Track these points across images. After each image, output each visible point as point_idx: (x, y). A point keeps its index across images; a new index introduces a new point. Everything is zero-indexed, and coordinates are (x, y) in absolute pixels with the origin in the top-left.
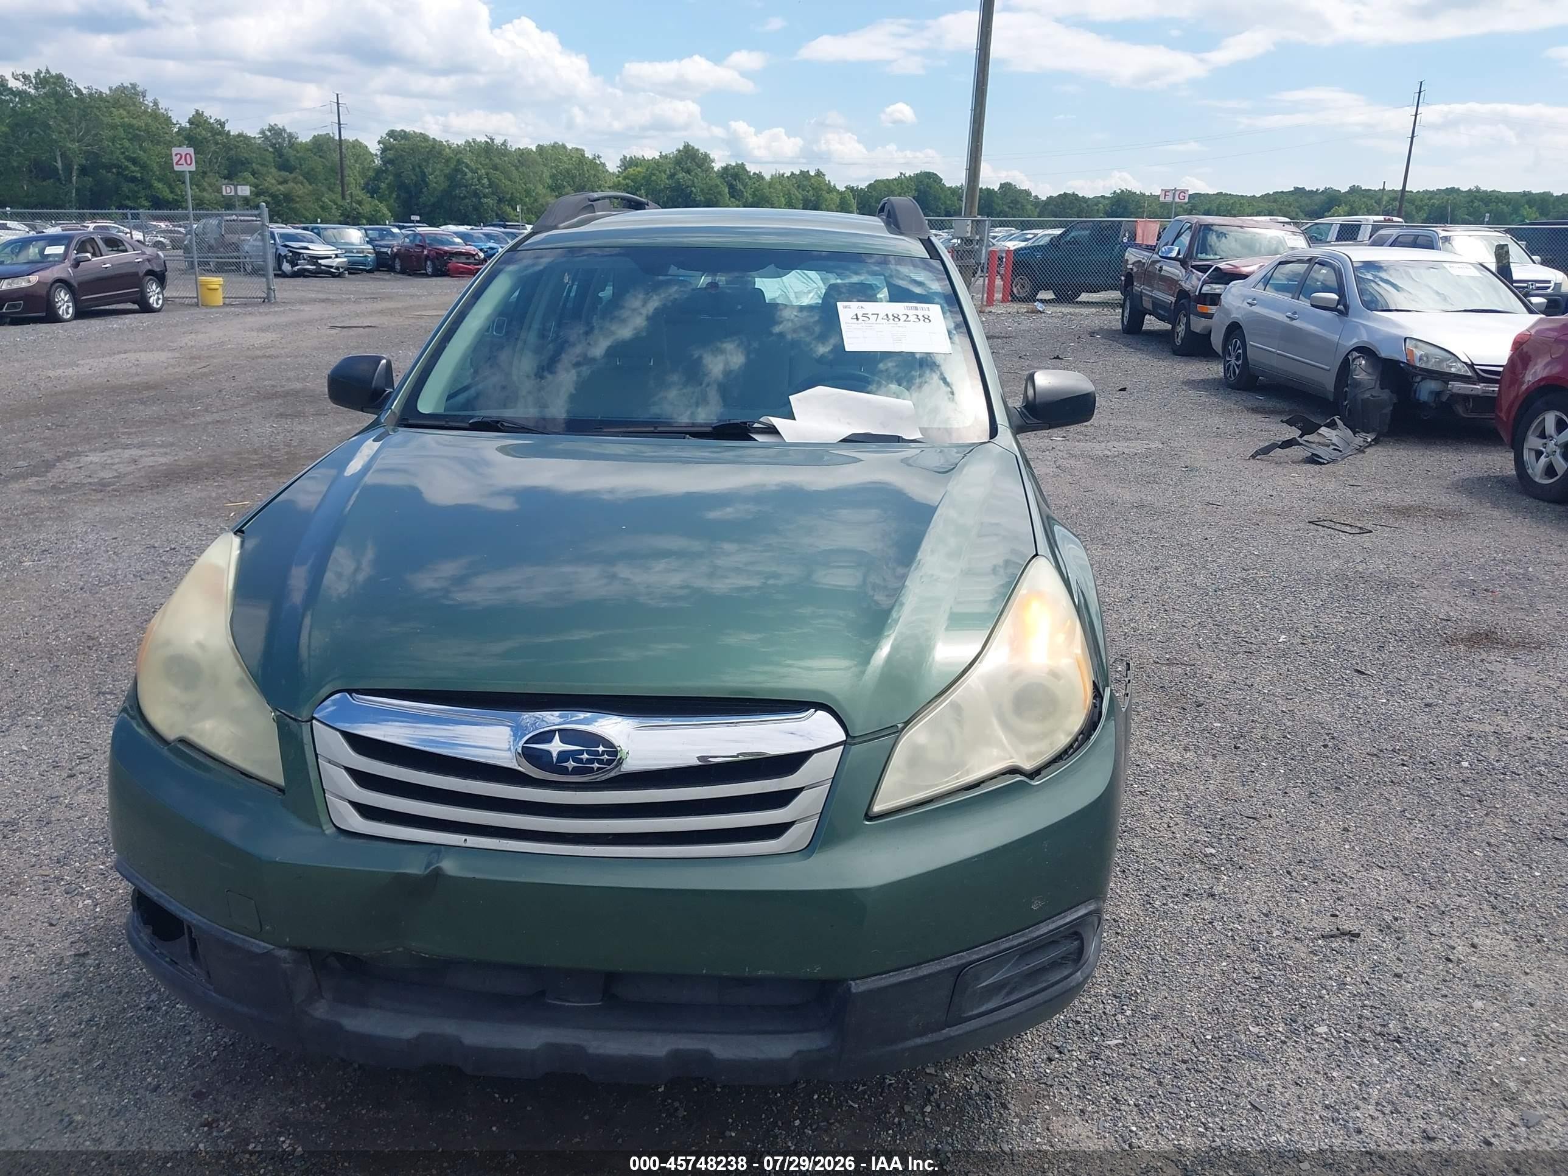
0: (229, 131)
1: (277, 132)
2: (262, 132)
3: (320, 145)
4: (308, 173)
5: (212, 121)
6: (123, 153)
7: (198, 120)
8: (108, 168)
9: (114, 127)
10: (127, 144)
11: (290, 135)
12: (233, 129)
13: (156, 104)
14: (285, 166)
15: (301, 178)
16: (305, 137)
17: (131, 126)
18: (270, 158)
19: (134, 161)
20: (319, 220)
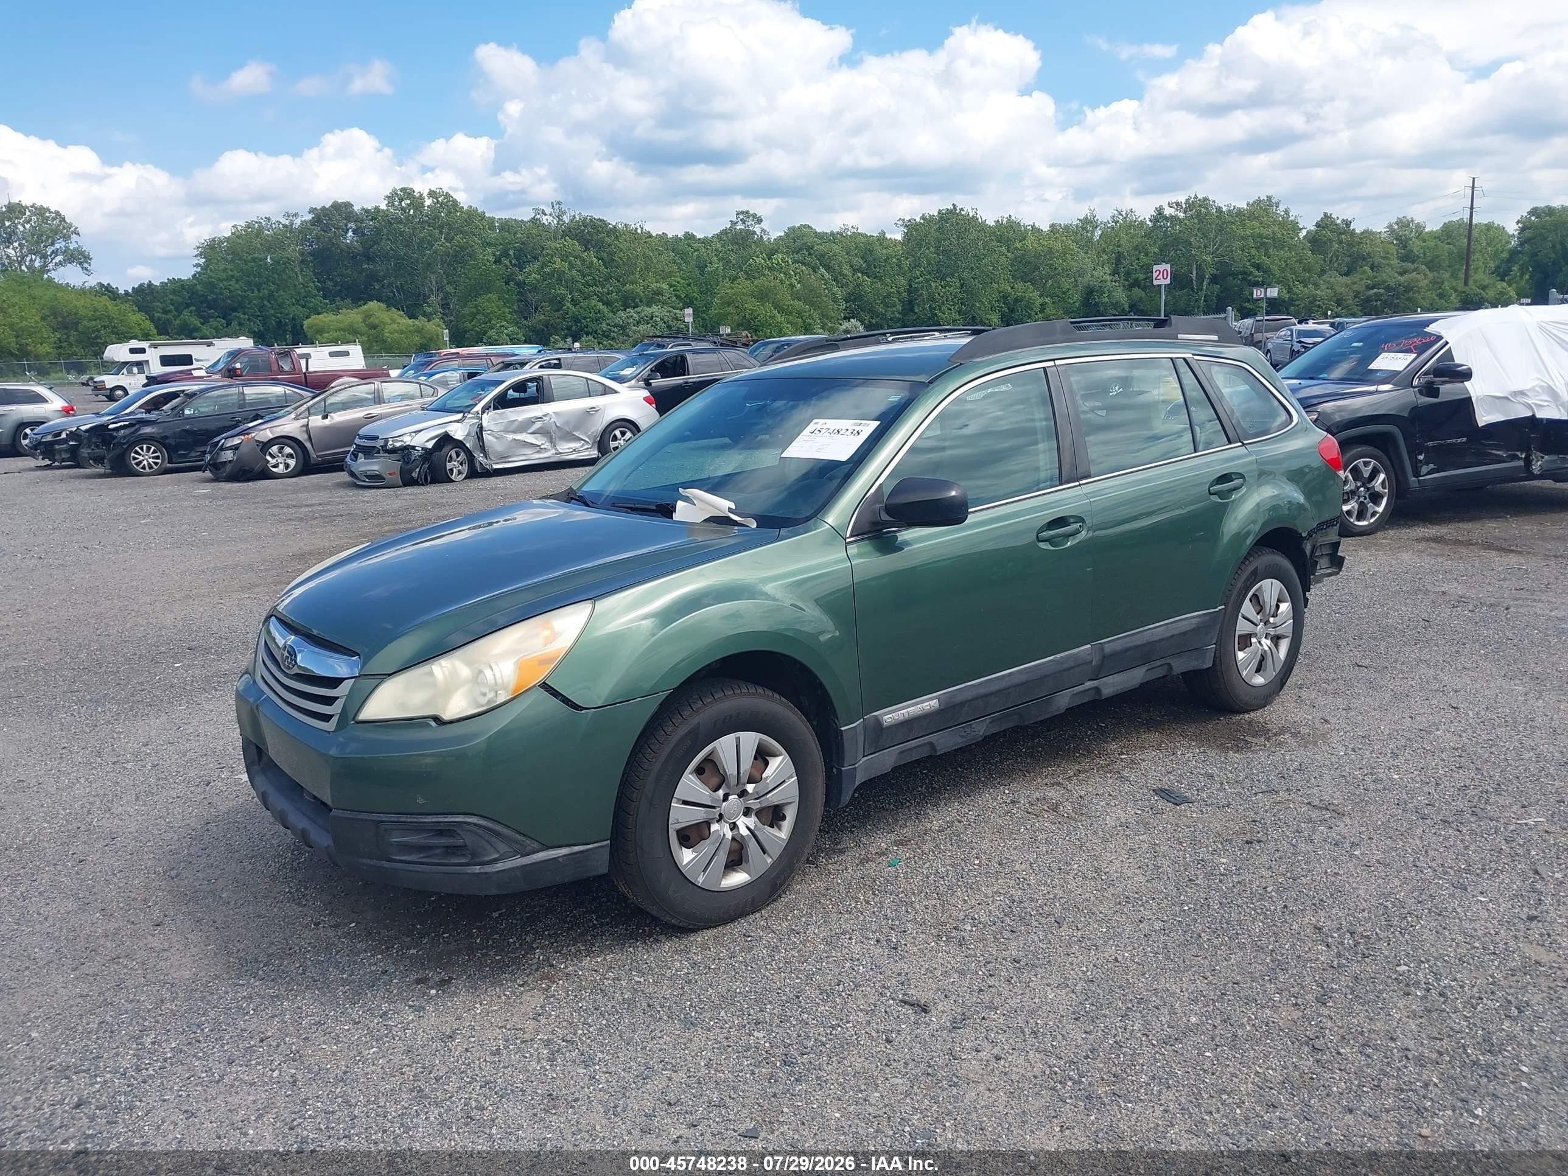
0: (1354, 230)
1: (1404, 223)
2: (1390, 226)
3: (1448, 232)
4: (1431, 261)
5: (1339, 222)
6: (1250, 261)
7: (1326, 223)
8: (1234, 275)
9: (1244, 238)
10: (1254, 252)
11: (1418, 226)
12: (1358, 227)
13: (1287, 212)
14: (1408, 257)
15: (1424, 267)
16: (1433, 226)
17: (1260, 236)
18: (1393, 250)
19: (1258, 267)
20: (1419, 310)
